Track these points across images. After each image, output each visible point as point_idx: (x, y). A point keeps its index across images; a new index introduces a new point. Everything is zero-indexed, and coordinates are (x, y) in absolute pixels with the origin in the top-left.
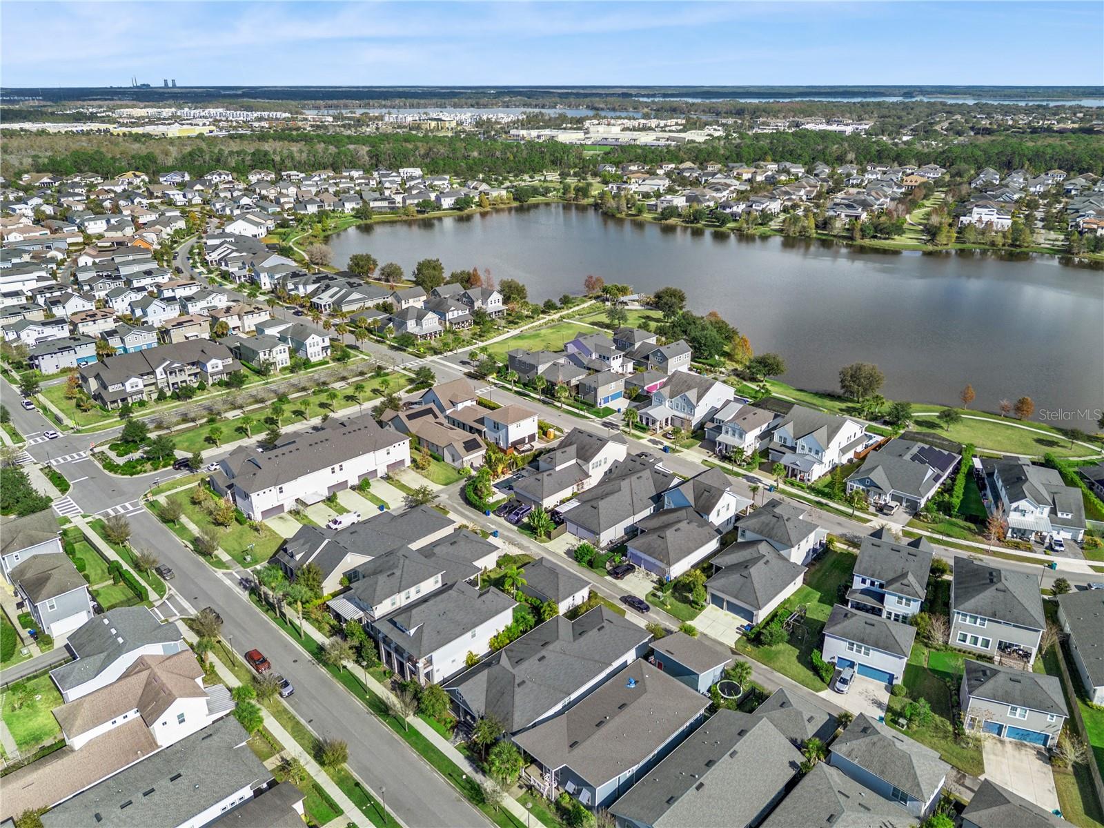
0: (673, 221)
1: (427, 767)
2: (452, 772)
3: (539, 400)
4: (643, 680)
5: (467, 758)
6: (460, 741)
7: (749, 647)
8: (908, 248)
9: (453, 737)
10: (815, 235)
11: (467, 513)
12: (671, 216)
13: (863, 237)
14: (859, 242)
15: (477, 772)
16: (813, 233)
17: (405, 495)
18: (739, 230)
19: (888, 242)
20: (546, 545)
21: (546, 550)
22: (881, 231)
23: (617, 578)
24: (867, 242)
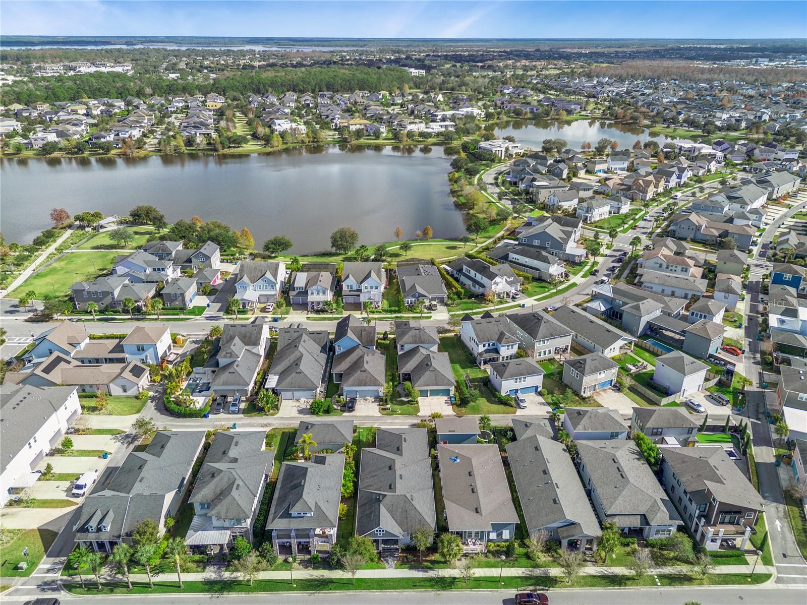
0: (56, 154)
1: (394, 593)
2: (413, 584)
3: (129, 319)
4: (458, 454)
5: (411, 568)
6: (392, 562)
7: (463, 410)
8: (254, 151)
9: (387, 564)
10: (186, 151)
11: (187, 424)
12: (55, 150)
13: (223, 148)
14: (221, 152)
15: (427, 572)
16: (184, 149)
17: (111, 436)
18: (125, 154)
19: (241, 149)
20: (279, 415)
21: (282, 418)
22: (234, 142)
23: (351, 411)
24: (226, 151)
